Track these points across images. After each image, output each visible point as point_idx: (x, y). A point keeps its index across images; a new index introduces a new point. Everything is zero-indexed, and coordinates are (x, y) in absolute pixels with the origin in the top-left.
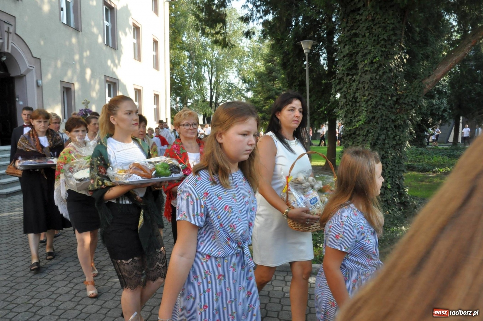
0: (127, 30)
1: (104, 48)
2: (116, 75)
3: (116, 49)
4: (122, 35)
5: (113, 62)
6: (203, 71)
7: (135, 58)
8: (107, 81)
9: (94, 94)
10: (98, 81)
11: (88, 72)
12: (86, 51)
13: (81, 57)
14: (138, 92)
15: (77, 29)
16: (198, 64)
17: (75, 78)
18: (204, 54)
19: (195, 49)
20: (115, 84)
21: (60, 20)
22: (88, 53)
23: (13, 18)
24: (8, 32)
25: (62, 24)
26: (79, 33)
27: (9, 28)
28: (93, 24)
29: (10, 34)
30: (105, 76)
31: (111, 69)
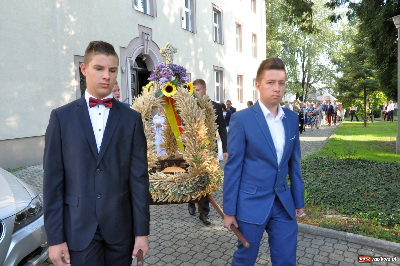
0: (231, 28)
1: (214, 44)
2: (222, 65)
3: (223, 44)
4: (227, 32)
5: (220, 54)
6: (296, 56)
7: (237, 50)
8: (215, 70)
10: (208, 70)
11: (201, 64)
14: (240, 77)
15: (193, 32)
16: (292, 51)
17: (191, 69)
18: (297, 41)
19: (288, 38)
20: (221, 72)
21: (181, 26)
22: (201, 49)
23: (151, 30)
24: (147, 40)
25: (183, 29)
26: (195, 34)
27: (148, 37)
28: (205, 26)
29: (148, 41)
30: (214, 66)
31: (219, 60)
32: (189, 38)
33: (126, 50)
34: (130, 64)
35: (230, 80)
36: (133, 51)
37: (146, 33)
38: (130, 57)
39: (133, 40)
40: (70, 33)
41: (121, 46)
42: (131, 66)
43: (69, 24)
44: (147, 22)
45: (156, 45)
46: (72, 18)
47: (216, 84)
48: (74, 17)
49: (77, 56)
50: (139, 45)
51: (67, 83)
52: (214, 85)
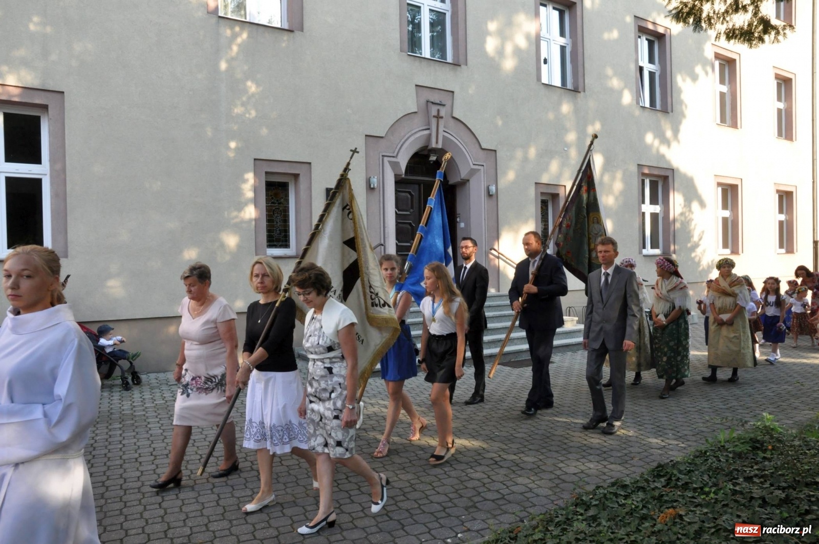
0: (698, 69)
1: (637, 112)
2: (668, 162)
3: (669, 110)
4: (684, 80)
5: (660, 135)
7: (721, 124)
8: (646, 175)
9: (610, 201)
10: (619, 175)
12: (593, 124)
14: (730, 190)
15: (577, 90)
17: (567, 175)
20: (666, 178)
21: (539, 78)
23: (451, 94)
24: (438, 117)
25: (542, 86)
26: (579, 94)
27: (438, 111)
28: (609, 72)
29: (440, 120)
30: (640, 166)
31: (654, 151)
32: (559, 104)
33: (382, 141)
34: (393, 169)
35: (692, 194)
36: (401, 143)
37: (432, 103)
38: (394, 157)
39: (402, 119)
41: (368, 134)
42: (395, 175)
43: (244, 99)
44: (440, 78)
45: (463, 125)
46: (252, 87)
47: (649, 209)
48: (258, 85)
49: (261, 162)
50: (417, 130)
51: (235, 214)
52: (643, 211)
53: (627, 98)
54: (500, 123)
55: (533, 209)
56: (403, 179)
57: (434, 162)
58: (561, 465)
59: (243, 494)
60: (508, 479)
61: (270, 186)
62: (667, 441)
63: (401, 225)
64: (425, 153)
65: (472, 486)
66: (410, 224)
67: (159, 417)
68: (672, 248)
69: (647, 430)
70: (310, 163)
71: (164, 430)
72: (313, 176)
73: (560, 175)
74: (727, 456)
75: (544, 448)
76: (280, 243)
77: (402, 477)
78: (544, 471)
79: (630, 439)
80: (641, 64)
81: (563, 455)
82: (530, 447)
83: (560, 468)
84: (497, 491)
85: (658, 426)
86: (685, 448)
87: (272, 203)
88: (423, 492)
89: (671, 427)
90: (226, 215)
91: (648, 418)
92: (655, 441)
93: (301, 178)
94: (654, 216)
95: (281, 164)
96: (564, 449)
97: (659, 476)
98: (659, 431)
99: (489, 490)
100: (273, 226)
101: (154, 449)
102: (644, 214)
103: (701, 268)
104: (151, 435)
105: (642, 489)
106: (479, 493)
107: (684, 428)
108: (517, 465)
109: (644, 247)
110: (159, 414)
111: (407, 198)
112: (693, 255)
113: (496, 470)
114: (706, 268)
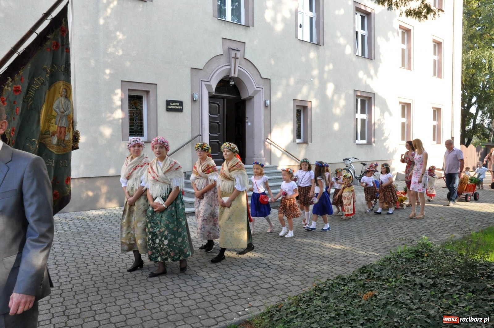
0: (390, 34)
1: (354, 59)
2: (371, 89)
3: (373, 58)
4: (381, 40)
5: (367, 73)
7: (402, 67)
8: (359, 96)
9: (337, 111)
10: (343, 96)
11: (330, 88)
12: (328, 65)
13: (322, 72)
14: (406, 108)
15: (318, 44)
17: (312, 94)
20: (370, 98)
21: (296, 36)
22: (331, 66)
23: (244, 44)
24: (236, 58)
25: (299, 41)
26: (320, 47)
27: (236, 54)
28: (339, 34)
29: (237, 60)
30: (355, 91)
31: (364, 82)
32: (309, 52)
33: (201, 71)
34: (208, 89)
35: (385, 108)
36: (213, 73)
37: (232, 49)
38: (208, 82)
39: (214, 59)
40: (117, 53)
41: (193, 67)
42: (209, 93)
43: (115, 43)
44: (237, 34)
45: (250, 64)
46: (120, 36)
47: (360, 116)
48: (124, 34)
49: (125, 83)
50: (223, 65)
51: (109, 115)
52: (356, 117)
53: (349, 50)
54: (273, 62)
55: (292, 115)
56: (214, 95)
57: (233, 85)
58: (307, 267)
59: (114, 287)
60: (276, 276)
61: (131, 98)
62: (368, 252)
63: (212, 124)
64: (227, 79)
65: (254, 280)
66: (218, 123)
67: (60, 240)
68: (373, 140)
69: (357, 246)
70: (156, 84)
71: (63, 249)
72: (158, 92)
73: (308, 95)
74: (402, 260)
75: (297, 257)
76: (138, 133)
77: (212, 275)
78: (297, 271)
79: (347, 251)
80: (357, 30)
81: (308, 261)
82: (289, 257)
83: (306, 269)
84: (269, 283)
85: (363, 244)
86: (378, 256)
87: (133, 108)
88: (224, 284)
89: (370, 244)
90: (103, 116)
91: (357, 239)
92: (361, 252)
93: (151, 93)
94: (363, 121)
95: (138, 84)
96: (309, 258)
97: (363, 273)
98: (364, 246)
99: (264, 282)
100: (133, 123)
101: (57, 260)
102: (357, 119)
103: (389, 152)
104: (55, 252)
105: (354, 280)
106: (258, 285)
107: (378, 245)
108: (281, 267)
109: (357, 139)
110: (60, 239)
111: (216, 107)
112: (385, 144)
113: (268, 271)
114: (392, 152)
